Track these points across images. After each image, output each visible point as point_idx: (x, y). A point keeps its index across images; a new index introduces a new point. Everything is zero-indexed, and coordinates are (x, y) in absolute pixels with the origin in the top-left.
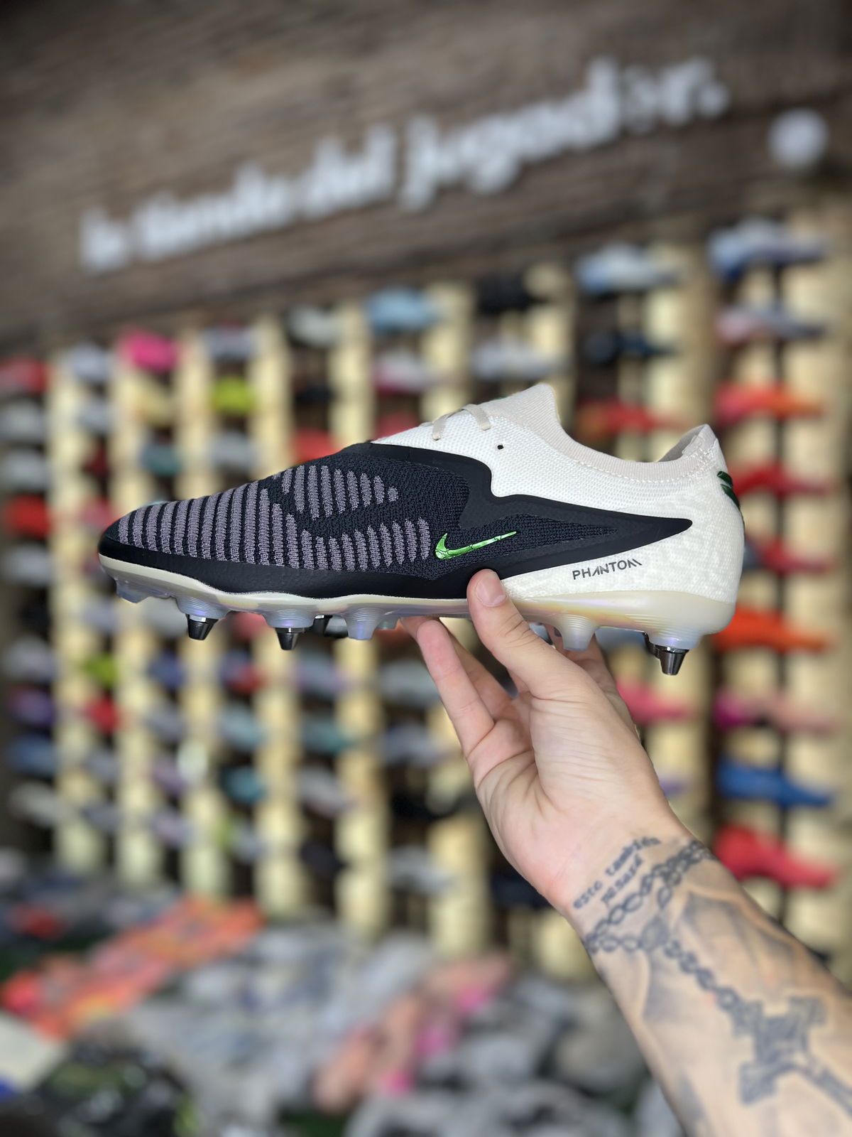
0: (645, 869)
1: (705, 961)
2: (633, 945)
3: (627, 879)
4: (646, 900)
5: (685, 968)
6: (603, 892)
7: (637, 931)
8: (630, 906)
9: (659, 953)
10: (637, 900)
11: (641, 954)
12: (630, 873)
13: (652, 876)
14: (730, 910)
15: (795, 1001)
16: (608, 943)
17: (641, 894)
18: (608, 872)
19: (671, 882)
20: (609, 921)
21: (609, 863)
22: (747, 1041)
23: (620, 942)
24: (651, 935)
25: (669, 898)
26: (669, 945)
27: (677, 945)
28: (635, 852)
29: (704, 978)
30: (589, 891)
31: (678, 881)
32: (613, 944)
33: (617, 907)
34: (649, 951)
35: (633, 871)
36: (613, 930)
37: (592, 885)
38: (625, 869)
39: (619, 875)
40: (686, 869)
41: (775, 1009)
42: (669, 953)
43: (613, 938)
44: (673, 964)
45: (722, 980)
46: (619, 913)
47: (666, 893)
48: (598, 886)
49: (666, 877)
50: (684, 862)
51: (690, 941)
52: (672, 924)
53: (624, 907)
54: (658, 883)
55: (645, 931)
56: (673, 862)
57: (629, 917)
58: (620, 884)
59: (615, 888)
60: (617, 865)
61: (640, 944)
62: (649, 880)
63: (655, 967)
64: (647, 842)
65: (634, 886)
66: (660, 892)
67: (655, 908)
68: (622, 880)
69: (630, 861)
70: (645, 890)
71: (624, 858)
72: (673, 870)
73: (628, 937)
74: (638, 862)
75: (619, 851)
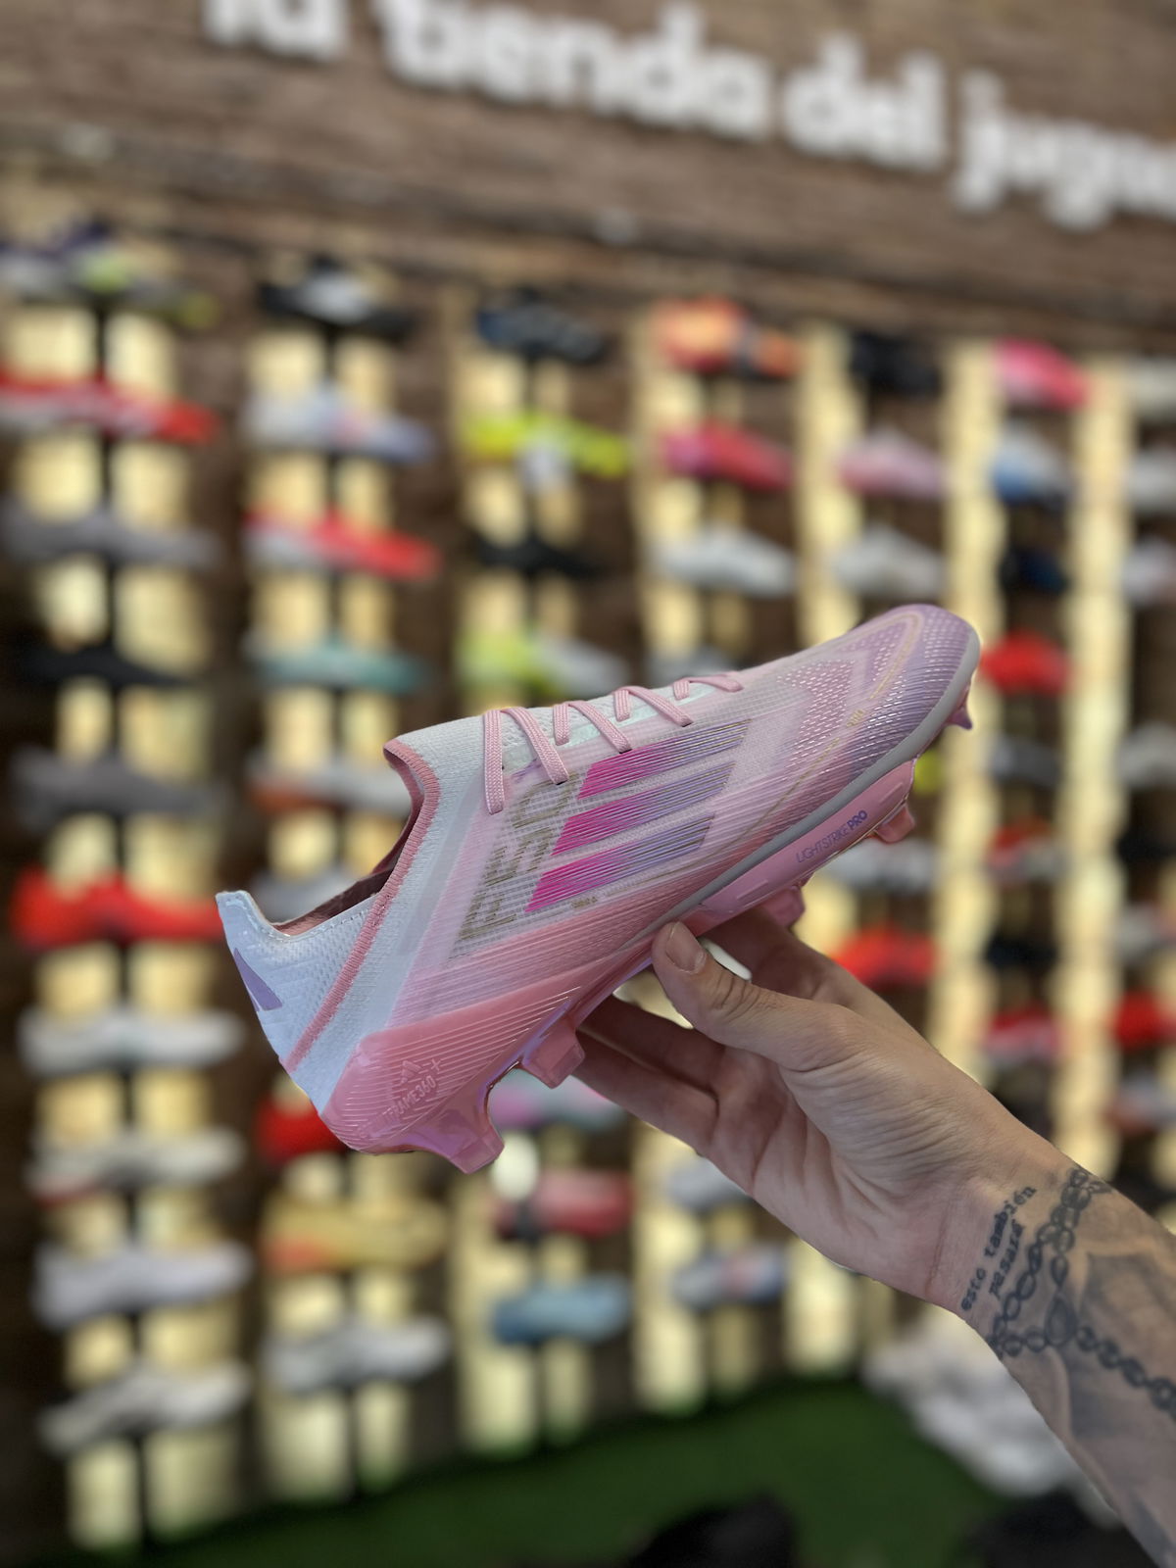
0: (1028, 1237)
2: (1040, 1342)
3: (1012, 1255)
4: (1038, 1277)
6: (989, 1279)
7: (1040, 1322)
8: (1024, 1292)
9: (1073, 1348)
10: (1029, 1279)
11: (1051, 1353)
12: (1012, 1247)
13: (1039, 1244)
14: (1142, 1266)
16: (1009, 1346)
17: (1031, 1272)
18: (988, 1253)
19: (1063, 1248)
20: (1005, 1317)
21: (985, 1240)
23: (1023, 1341)
24: (1058, 1325)
25: (1065, 1271)
26: (1081, 1335)
27: (1090, 1332)
28: (1010, 1218)
29: (1132, 1370)
30: (973, 1284)
31: (1071, 1243)
32: (1017, 1345)
33: (1011, 1295)
34: (1060, 1348)
35: (1015, 1243)
36: (1011, 1326)
37: (972, 1274)
38: (1005, 1243)
39: (1002, 1253)
40: (1076, 1219)
42: (1084, 1347)
43: (1014, 1337)
44: (1092, 1359)
45: (1154, 1369)
46: (1014, 1302)
47: (1060, 1263)
48: (981, 1274)
49: (1055, 1239)
50: (1071, 1211)
52: (1077, 1306)
53: (1018, 1294)
54: (1048, 1252)
55: (1049, 1322)
57: (1026, 1305)
59: (1002, 1272)
60: (996, 1240)
61: (1048, 1342)
62: (1036, 1251)
63: (1072, 1367)
64: (1021, 1197)
65: (1021, 1263)
66: (1054, 1262)
67: (1052, 1287)
68: (1007, 1259)
69: (1008, 1231)
70: (1034, 1266)
71: (999, 1229)
72: (1064, 1229)
73: (1032, 1334)
74: (1018, 1230)
75: (992, 1222)
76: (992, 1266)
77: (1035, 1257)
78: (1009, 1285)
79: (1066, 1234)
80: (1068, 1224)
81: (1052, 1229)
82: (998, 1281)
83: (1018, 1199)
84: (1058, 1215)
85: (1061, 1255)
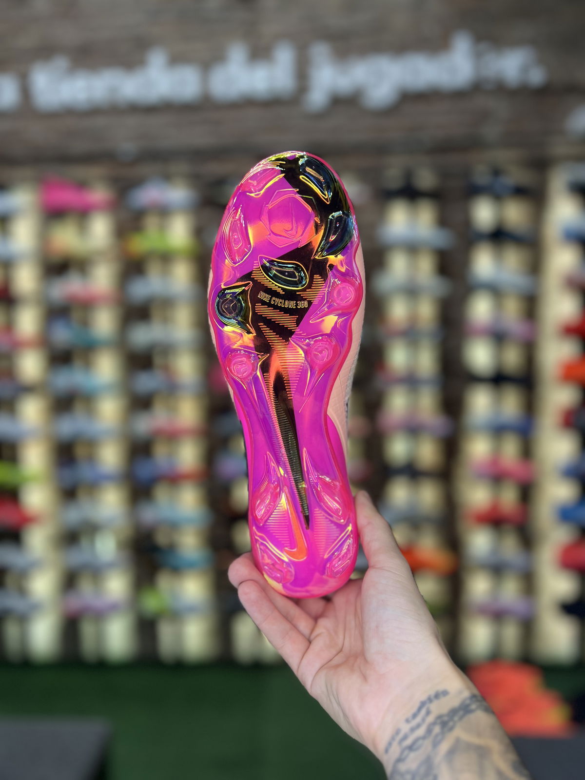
4: (426, 742)
6: (401, 737)
12: (421, 722)
13: (435, 723)
17: (424, 737)
19: (446, 729)
28: (427, 705)
31: (451, 729)
33: (407, 747)
36: (400, 766)
37: (395, 732)
39: (413, 723)
40: (462, 717)
47: (440, 737)
48: (398, 732)
50: (461, 713)
52: (436, 761)
55: (419, 767)
59: (409, 734)
62: (431, 727)
67: (430, 748)
68: (415, 727)
70: (427, 735)
72: (452, 720)
74: (428, 713)
75: (417, 705)
77: (429, 731)
78: (408, 742)
79: (451, 724)
80: (456, 718)
81: (446, 719)
82: (405, 737)
83: (437, 696)
84: (453, 712)
85: (443, 733)
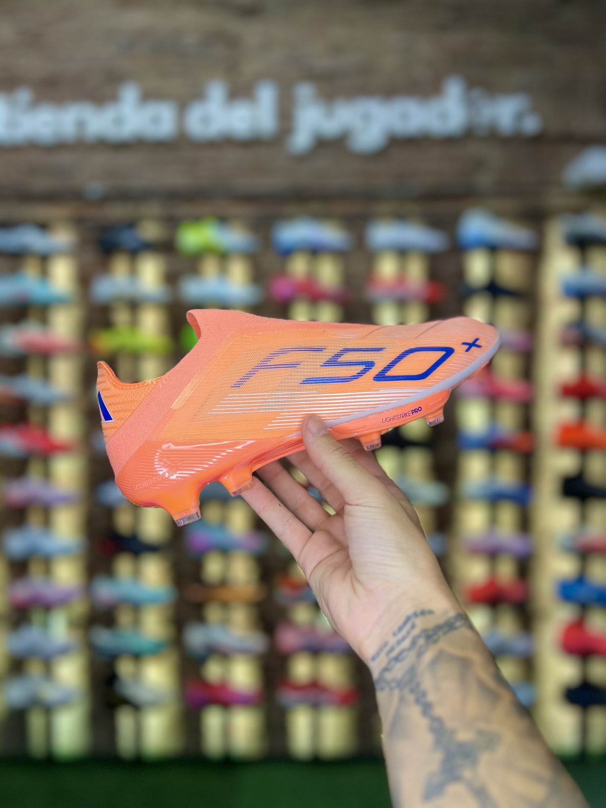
0: (416, 632)
1: (431, 697)
2: (393, 685)
3: (404, 639)
5: (417, 701)
6: (388, 648)
8: (400, 658)
9: (406, 691)
10: (406, 653)
11: (396, 692)
12: (406, 635)
13: (419, 636)
14: (464, 664)
15: (481, 733)
17: (409, 649)
18: (394, 634)
19: (430, 642)
20: (386, 669)
21: (396, 628)
22: (438, 756)
23: (388, 683)
24: (406, 678)
27: (418, 685)
28: (413, 620)
29: (427, 708)
30: (381, 648)
31: (435, 642)
32: (386, 685)
33: (393, 658)
34: (401, 690)
35: (408, 633)
36: (387, 675)
37: (383, 644)
38: (404, 632)
39: (400, 636)
40: (445, 633)
41: (464, 736)
42: (412, 691)
43: (386, 681)
44: (411, 698)
45: (438, 711)
48: (386, 644)
49: (429, 637)
50: (446, 629)
51: (427, 683)
53: (397, 659)
54: (421, 641)
55: (404, 676)
56: (439, 628)
57: (398, 666)
58: (399, 642)
59: (395, 645)
60: (400, 629)
61: (398, 685)
62: (416, 640)
63: (402, 700)
64: (423, 613)
65: (406, 644)
66: (420, 648)
67: (414, 659)
68: (401, 640)
69: (409, 626)
70: (412, 646)
71: (405, 623)
72: (436, 633)
74: (413, 626)
75: (403, 619)
76: (392, 641)
77: (414, 643)
78: (394, 654)
79: (435, 637)
80: (440, 633)
81: (430, 633)
82: (392, 650)
85: (427, 644)
